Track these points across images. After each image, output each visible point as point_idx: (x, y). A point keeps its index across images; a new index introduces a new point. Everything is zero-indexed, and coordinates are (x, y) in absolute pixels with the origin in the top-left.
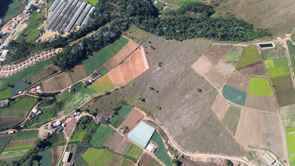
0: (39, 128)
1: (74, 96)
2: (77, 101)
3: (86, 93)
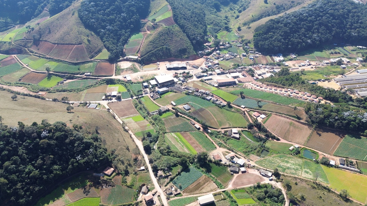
0: (220, 147)
1: (290, 157)
2: (289, 165)
3: (309, 169)
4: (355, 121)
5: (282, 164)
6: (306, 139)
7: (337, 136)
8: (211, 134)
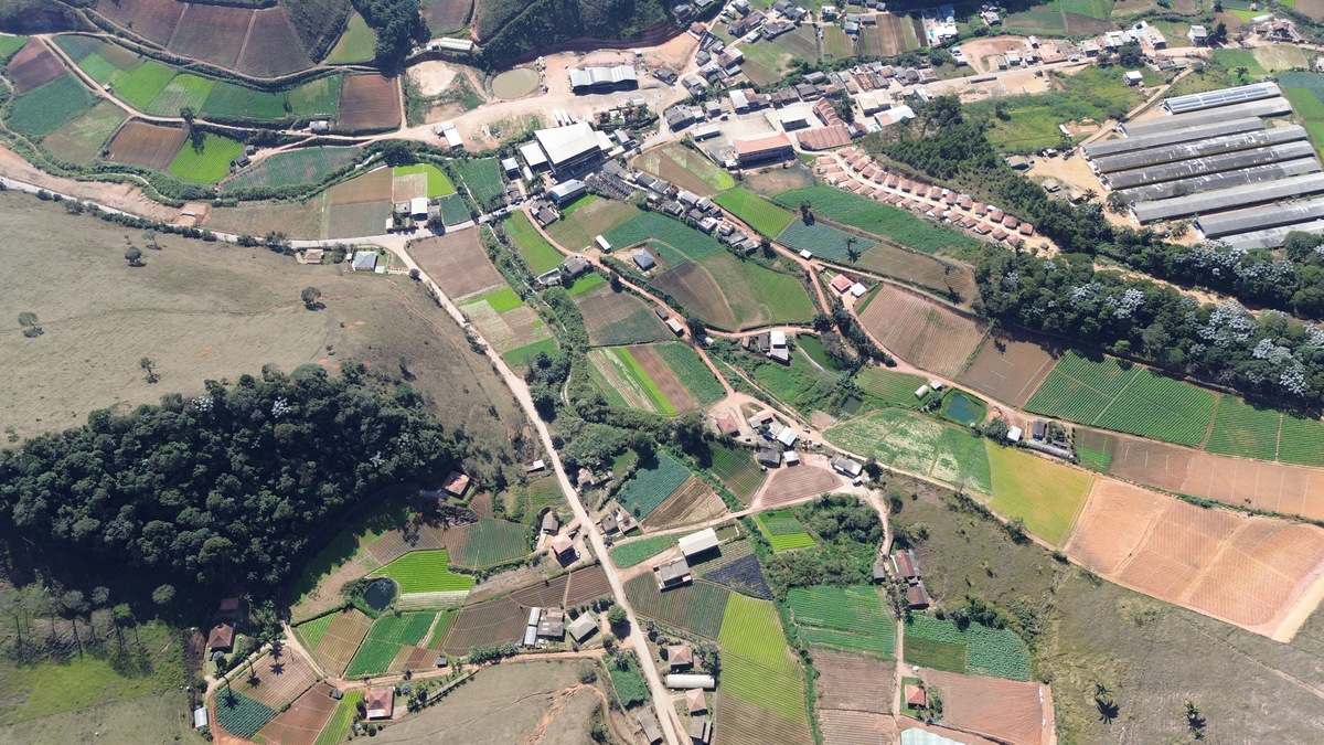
0: (736, 391)
1: (913, 419)
2: (905, 443)
3: (954, 453)
4: (1094, 314)
5: (889, 440)
6: (963, 361)
7: (1045, 353)
8: (714, 350)
